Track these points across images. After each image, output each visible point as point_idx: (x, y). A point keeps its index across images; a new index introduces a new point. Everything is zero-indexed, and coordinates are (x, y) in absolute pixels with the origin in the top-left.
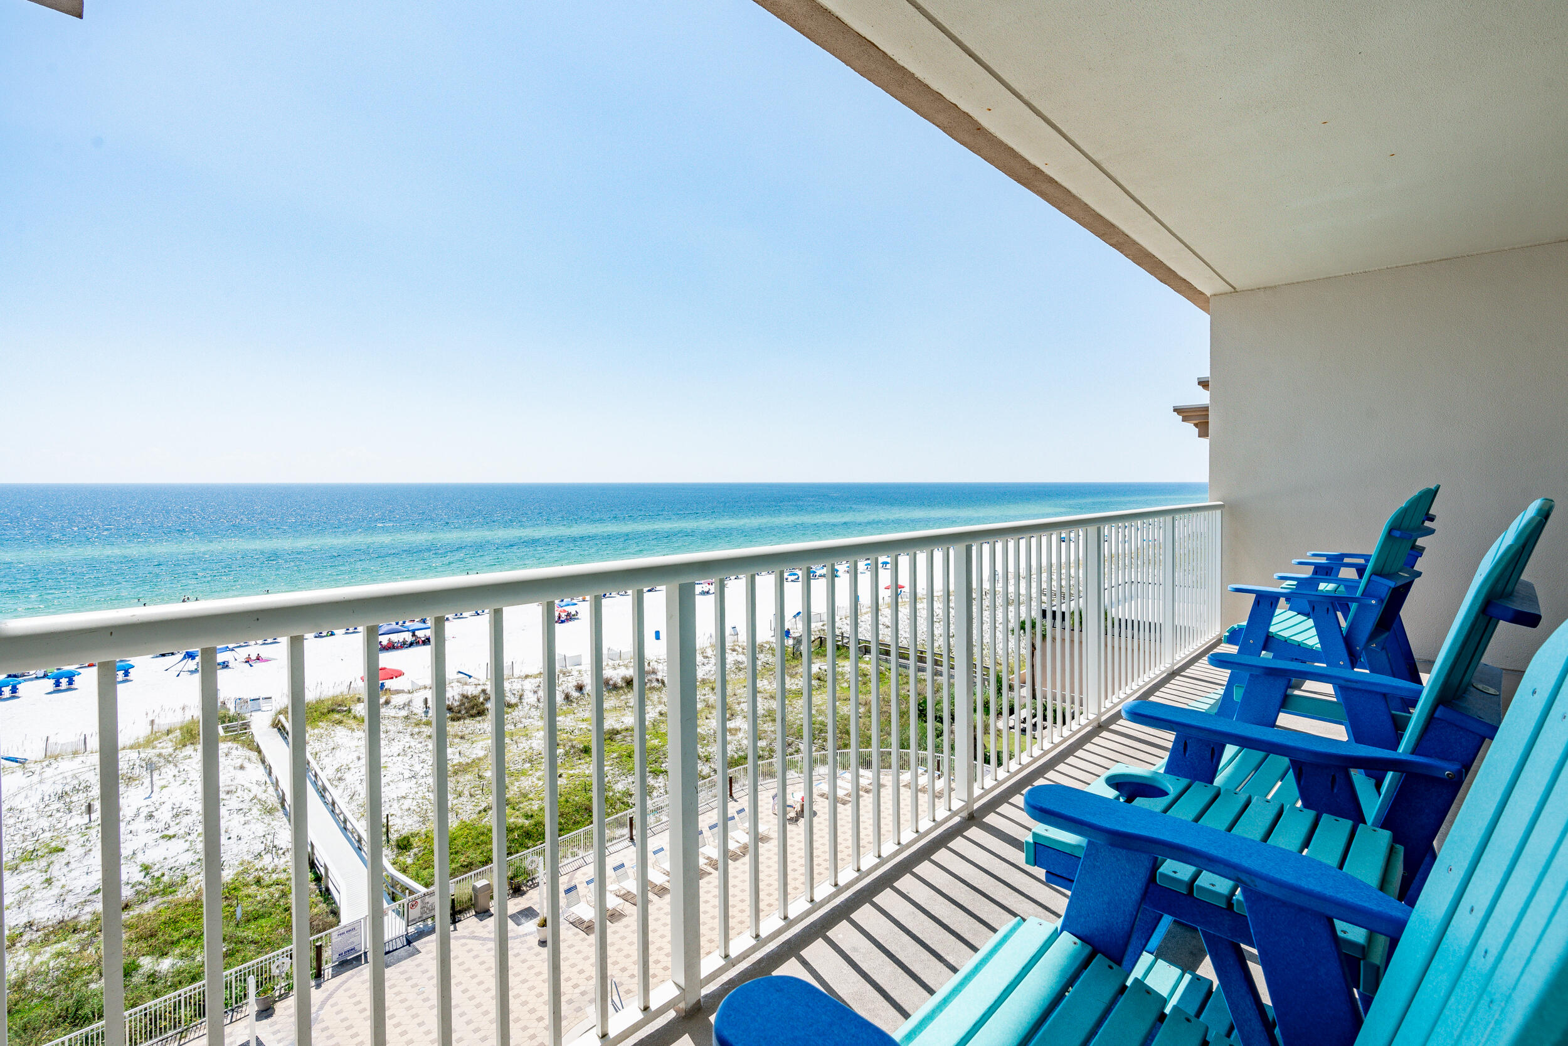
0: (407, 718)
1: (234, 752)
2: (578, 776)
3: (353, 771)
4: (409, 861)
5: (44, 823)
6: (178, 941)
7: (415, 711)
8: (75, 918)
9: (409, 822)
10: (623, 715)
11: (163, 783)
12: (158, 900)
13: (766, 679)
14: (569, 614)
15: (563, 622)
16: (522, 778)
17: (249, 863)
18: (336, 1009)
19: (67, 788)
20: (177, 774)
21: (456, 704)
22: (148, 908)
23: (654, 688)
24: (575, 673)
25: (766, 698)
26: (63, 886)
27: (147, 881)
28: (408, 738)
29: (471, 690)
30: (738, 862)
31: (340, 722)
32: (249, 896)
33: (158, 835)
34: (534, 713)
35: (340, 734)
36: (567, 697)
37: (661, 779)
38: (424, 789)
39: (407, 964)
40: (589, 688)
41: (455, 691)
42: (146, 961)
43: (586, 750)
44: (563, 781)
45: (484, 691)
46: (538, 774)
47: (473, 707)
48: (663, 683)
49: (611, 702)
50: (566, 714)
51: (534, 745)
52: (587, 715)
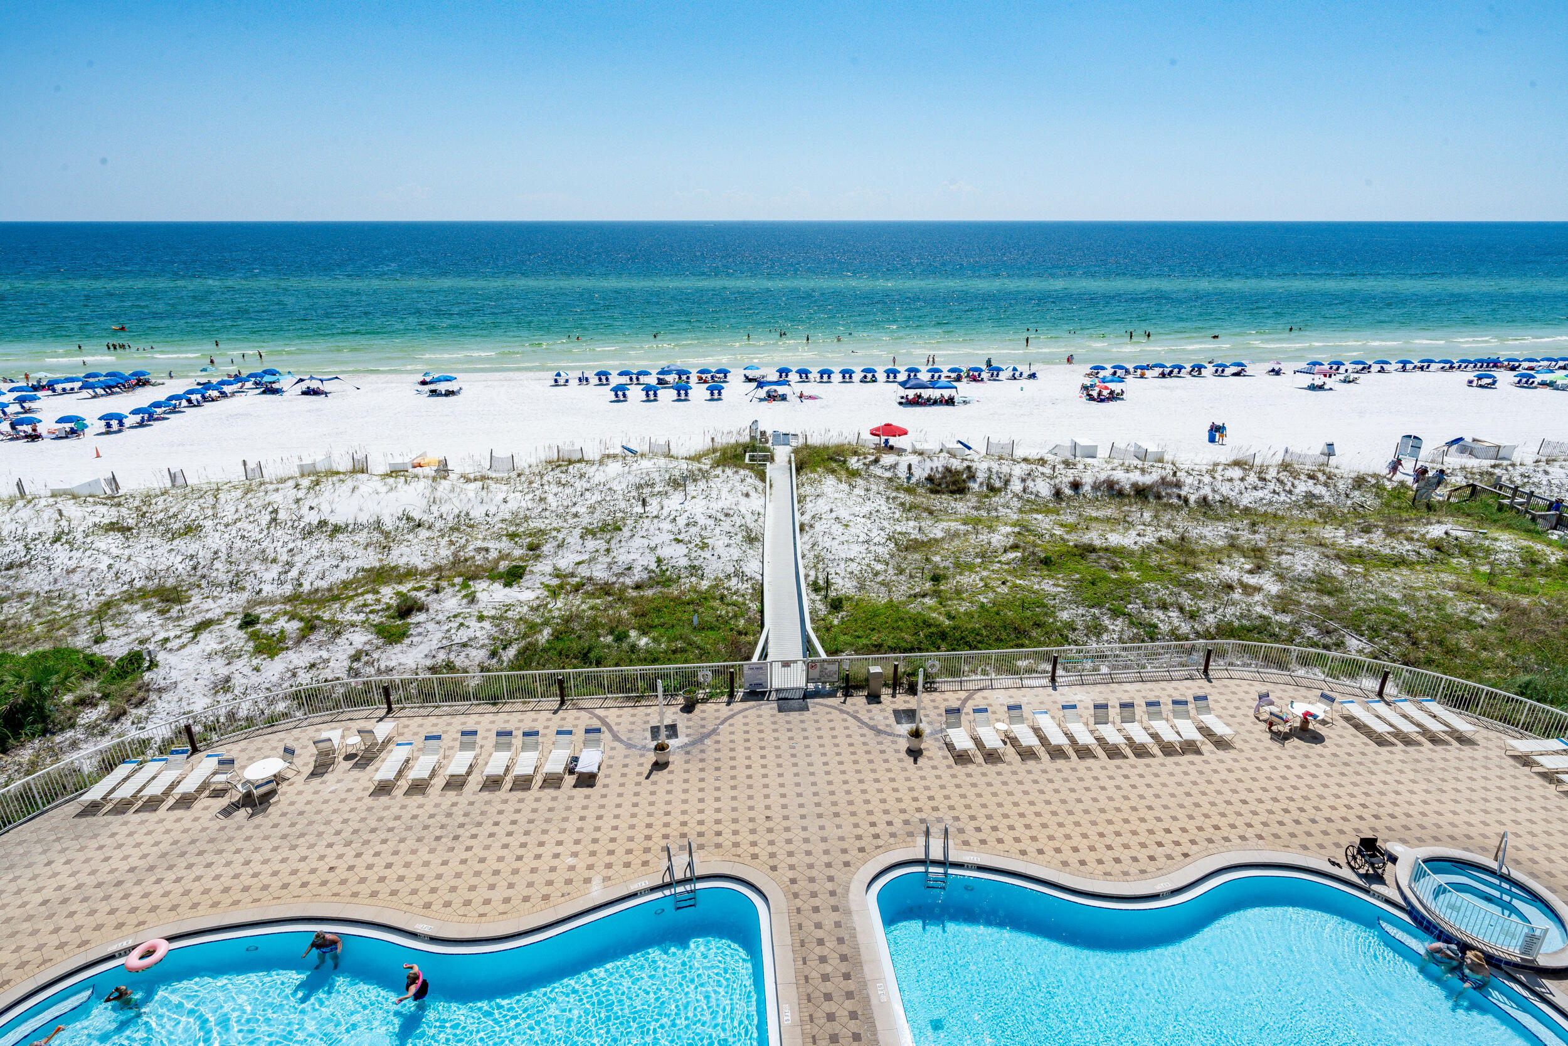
0: (890, 480)
1: (748, 480)
2: (1023, 588)
3: (823, 521)
4: (836, 622)
5: (623, 505)
6: (656, 627)
7: (900, 475)
8: (614, 583)
9: (848, 585)
10: (1112, 531)
11: (694, 494)
12: (659, 589)
13: (1345, 528)
14: (1112, 392)
15: (1102, 401)
16: (967, 573)
17: (721, 580)
18: (731, 729)
19: (643, 482)
20: (705, 488)
21: (938, 476)
22: (649, 593)
23: (1171, 505)
24: (1080, 467)
25: (1327, 557)
26: (614, 557)
27: (657, 570)
28: (883, 501)
29: (956, 464)
30: (1169, 758)
31: (833, 471)
32: (712, 608)
33: (672, 537)
34: (1016, 503)
35: (830, 481)
36: (1058, 494)
37: (1119, 621)
38: (872, 556)
39: (794, 716)
40: (1087, 488)
41: (939, 463)
42: (633, 633)
43: (1046, 562)
44: (1004, 590)
45: (969, 468)
46: (985, 573)
47: (954, 483)
48: (1186, 501)
49: (1110, 511)
50: (1047, 511)
51: (994, 541)
52: (1071, 519)
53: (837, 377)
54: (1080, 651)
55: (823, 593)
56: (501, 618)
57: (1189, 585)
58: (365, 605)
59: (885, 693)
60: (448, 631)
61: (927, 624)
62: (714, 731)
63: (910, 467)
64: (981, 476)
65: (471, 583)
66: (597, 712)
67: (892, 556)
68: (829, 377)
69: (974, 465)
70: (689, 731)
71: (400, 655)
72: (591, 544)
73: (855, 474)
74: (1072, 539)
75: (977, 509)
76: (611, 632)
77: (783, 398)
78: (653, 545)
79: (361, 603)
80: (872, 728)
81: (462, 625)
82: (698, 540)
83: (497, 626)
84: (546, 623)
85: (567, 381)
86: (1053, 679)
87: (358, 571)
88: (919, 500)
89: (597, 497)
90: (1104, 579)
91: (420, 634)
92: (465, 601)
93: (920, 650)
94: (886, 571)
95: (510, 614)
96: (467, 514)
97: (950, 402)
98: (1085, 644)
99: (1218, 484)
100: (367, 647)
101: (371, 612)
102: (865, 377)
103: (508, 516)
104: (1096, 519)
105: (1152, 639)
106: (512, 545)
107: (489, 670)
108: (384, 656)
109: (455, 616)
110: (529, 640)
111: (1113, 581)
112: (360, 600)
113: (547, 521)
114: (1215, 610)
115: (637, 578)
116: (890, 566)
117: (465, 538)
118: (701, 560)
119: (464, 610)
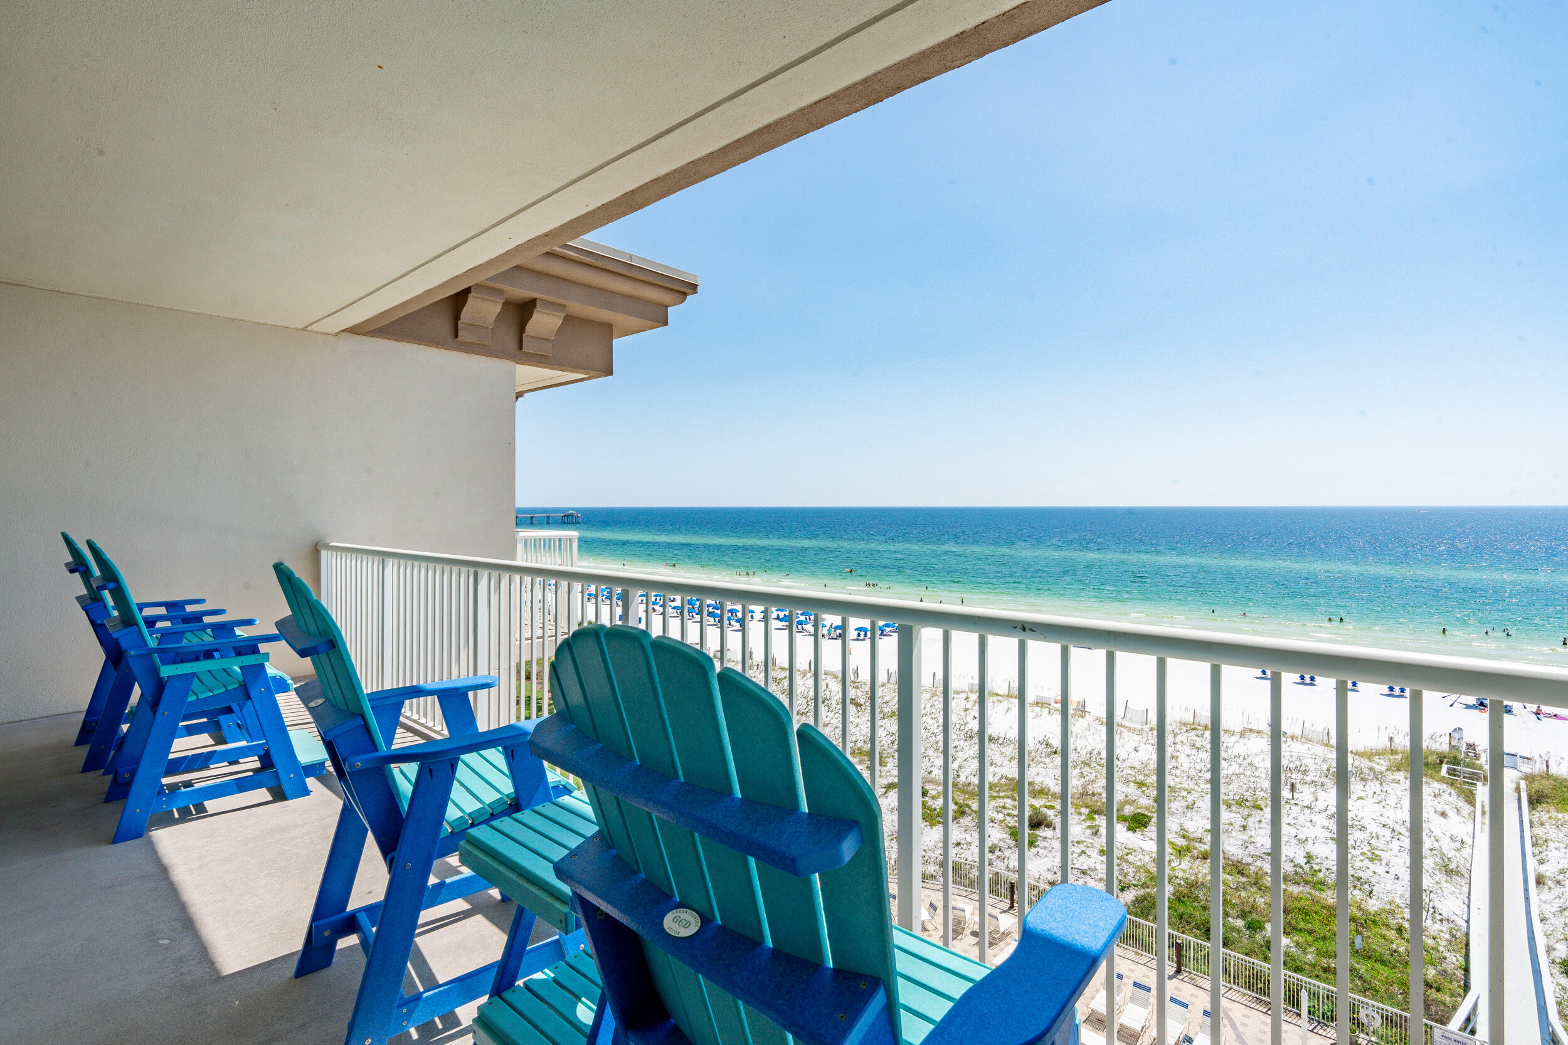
1: (1446, 797)
6: (1300, 930)
8: (1248, 864)
11: (1363, 794)
12: (1307, 889)
17: (1398, 907)
19: (1292, 766)
20: (1378, 792)
22: (1296, 890)
26: (1251, 837)
32: (1384, 937)
56: (1122, 859)
58: (1004, 807)
65: (1096, 816)
72: (1225, 815)
76: (1243, 915)
78: (1302, 836)
79: (1002, 804)
81: (1083, 852)
82: (1366, 849)
84: (1168, 880)
87: (1002, 778)
89: (1235, 769)
91: (1045, 848)
92: (1088, 831)
95: (1131, 858)
96: (1099, 753)
100: (1001, 844)
101: (1008, 815)
103: (1137, 765)
106: (1139, 792)
108: (1013, 857)
109: (1078, 842)
110: (1149, 890)
112: (1001, 802)
113: (1177, 780)
117: (1094, 774)
118: (1369, 873)
119: (1087, 840)
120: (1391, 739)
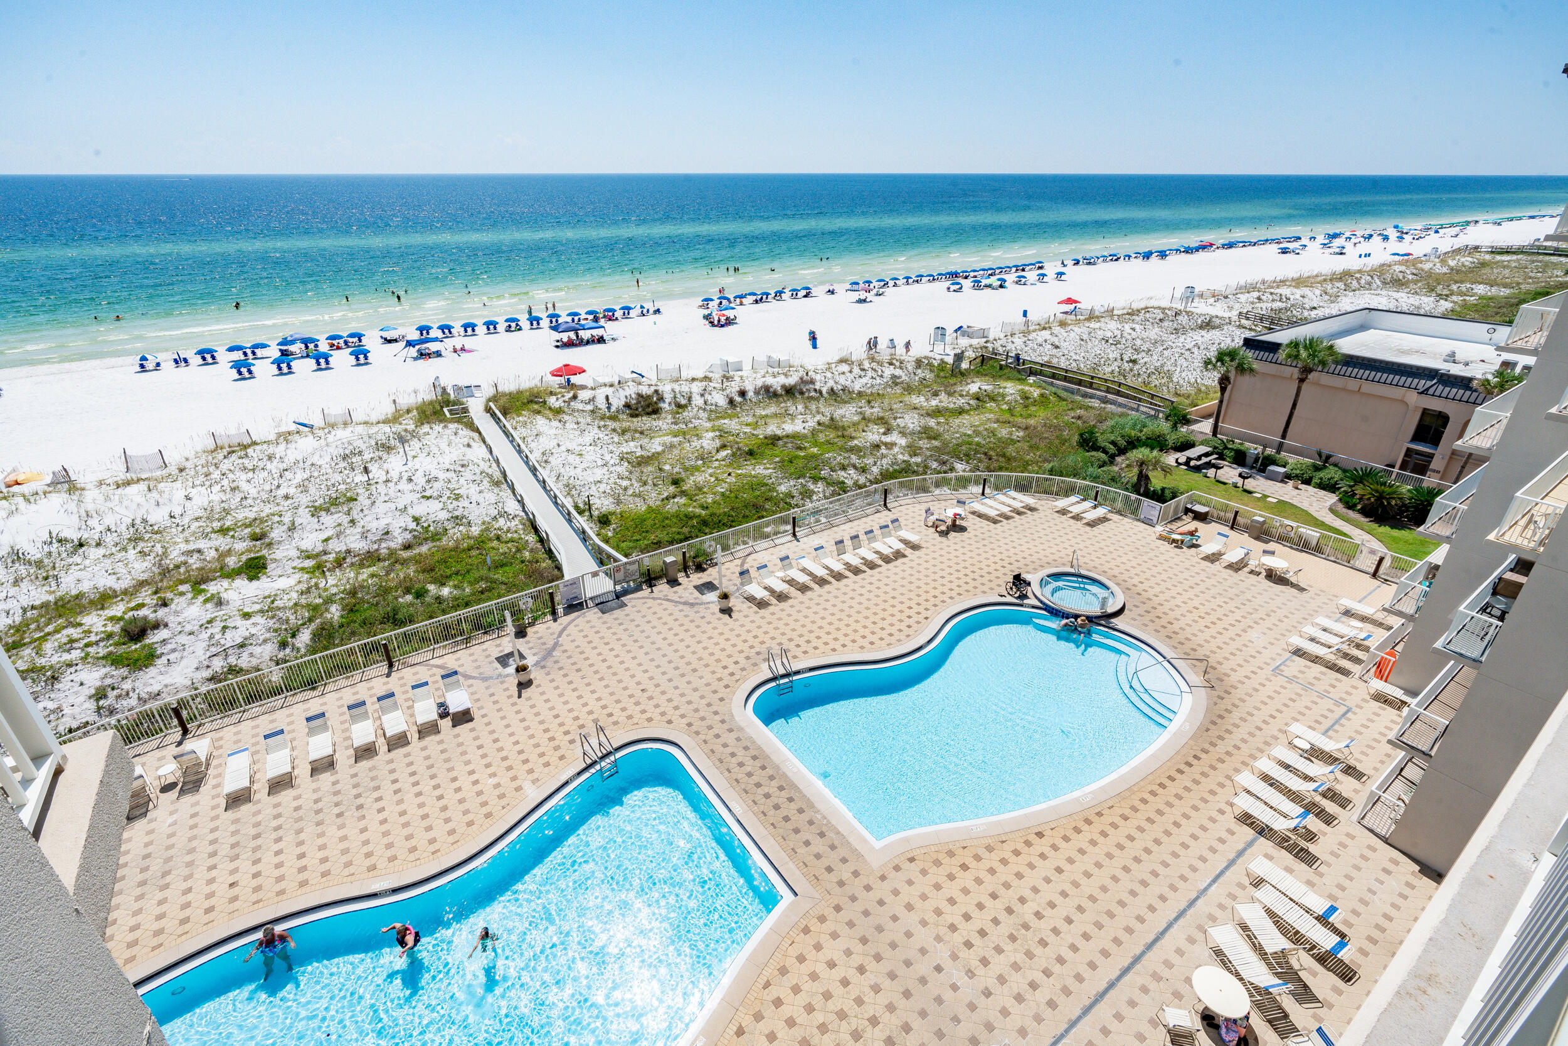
0: (593, 411)
1: (460, 432)
2: (745, 476)
3: (555, 455)
5: (338, 477)
6: (450, 576)
7: (600, 406)
8: (377, 550)
9: (606, 502)
10: (783, 422)
11: (413, 453)
12: (431, 544)
13: (923, 395)
14: (727, 319)
15: (722, 326)
16: (697, 474)
17: (489, 523)
18: (570, 638)
19: (347, 452)
21: (634, 402)
22: (424, 549)
23: (812, 398)
24: (737, 379)
25: (922, 415)
26: (363, 527)
27: (419, 528)
28: (596, 430)
29: (645, 390)
30: (892, 564)
31: (539, 412)
32: (493, 548)
33: (419, 495)
34: (702, 414)
35: (541, 422)
36: (731, 402)
37: (820, 484)
38: (615, 475)
39: (618, 613)
40: (750, 394)
41: (631, 391)
42: (432, 588)
43: (751, 453)
44: (732, 479)
45: (656, 391)
46: (710, 471)
47: (648, 406)
48: (821, 393)
49: (772, 409)
50: (731, 417)
51: (704, 445)
52: (750, 419)
53: (481, 330)
54: (802, 511)
55: (587, 514)
56: (270, 609)
57: (852, 450)
58: (71, 641)
59: (681, 577)
60: (211, 637)
61: (689, 517)
62: (556, 645)
63: (607, 398)
64: (668, 397)
65: (203, 587)
66: (432, 662)
67: (631, 473)
68: (473, 330)
69: (660, 388)
70: (534, 651)
71: (161, 677)
72: (328, 520)
73: (558, 411)
74: (761, 433)
75: (676, 423)
76: (408, 591)
77: (438, 354)
78: (401, 506)
79: (65, 640)
80: (685, 603)
81: (225, 628)
82: (448, 493)
83: (273, 617)
84: (329, 601)
85: (158, 365)
86: (794, 535)
87: (24, 611)
88: (625, 425)
89: (300, 476)
90: (796, 457)
91: (174, 650)
92: (209, 605)
93: (692, 538)
94: (632, 485)
95: (278, 603)
96: (145, 521)
97: (601, 340)
98: (804, 505)
99: (837, 378)
100: (108, 681)
101: (87, 645)
102: (510, 326)
103: (201, 513)
104: (767, 416)
105: (845, 492)
106: (228, 539)
107: (286, 661)
108: (137, 684)
109: (209, 622)
111: (803, 457)
112: (60, 638)
113: (254, 509)
114: (875, 464)
115: (400, 540)
116: (634, 481)
117: (158, 546)
118: (461, 510)
119: (216, 614)
120: (394, 401)
